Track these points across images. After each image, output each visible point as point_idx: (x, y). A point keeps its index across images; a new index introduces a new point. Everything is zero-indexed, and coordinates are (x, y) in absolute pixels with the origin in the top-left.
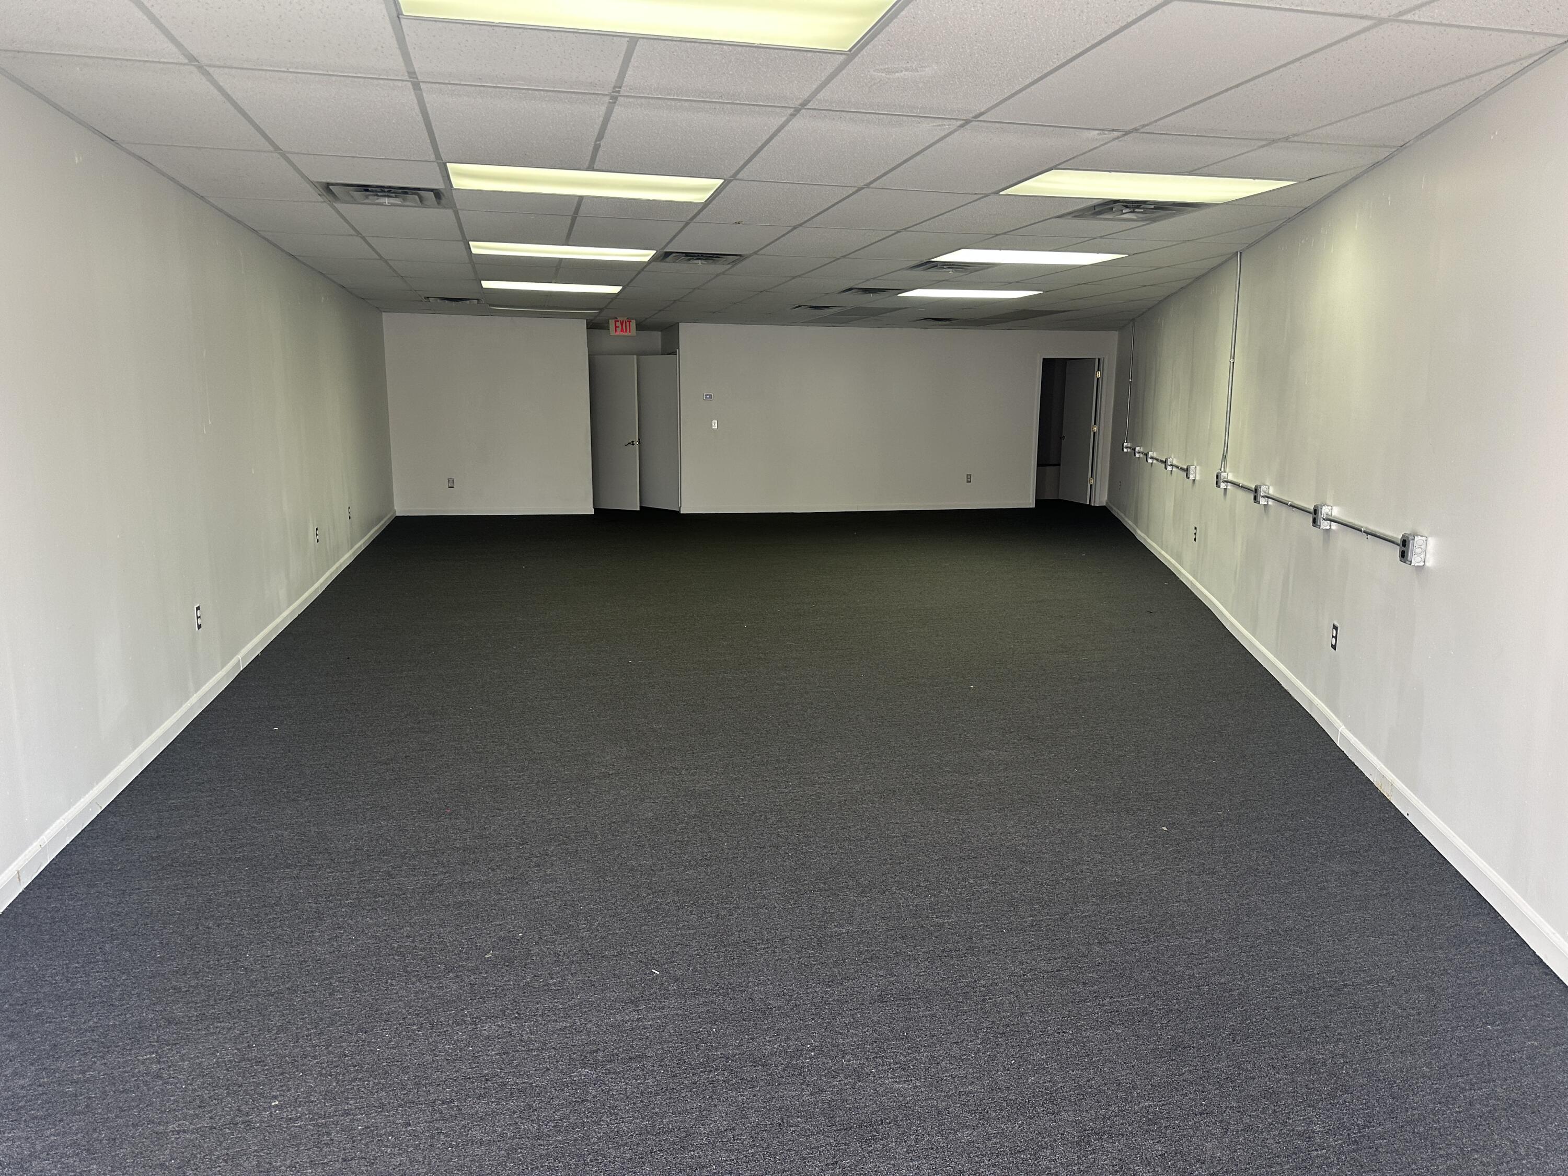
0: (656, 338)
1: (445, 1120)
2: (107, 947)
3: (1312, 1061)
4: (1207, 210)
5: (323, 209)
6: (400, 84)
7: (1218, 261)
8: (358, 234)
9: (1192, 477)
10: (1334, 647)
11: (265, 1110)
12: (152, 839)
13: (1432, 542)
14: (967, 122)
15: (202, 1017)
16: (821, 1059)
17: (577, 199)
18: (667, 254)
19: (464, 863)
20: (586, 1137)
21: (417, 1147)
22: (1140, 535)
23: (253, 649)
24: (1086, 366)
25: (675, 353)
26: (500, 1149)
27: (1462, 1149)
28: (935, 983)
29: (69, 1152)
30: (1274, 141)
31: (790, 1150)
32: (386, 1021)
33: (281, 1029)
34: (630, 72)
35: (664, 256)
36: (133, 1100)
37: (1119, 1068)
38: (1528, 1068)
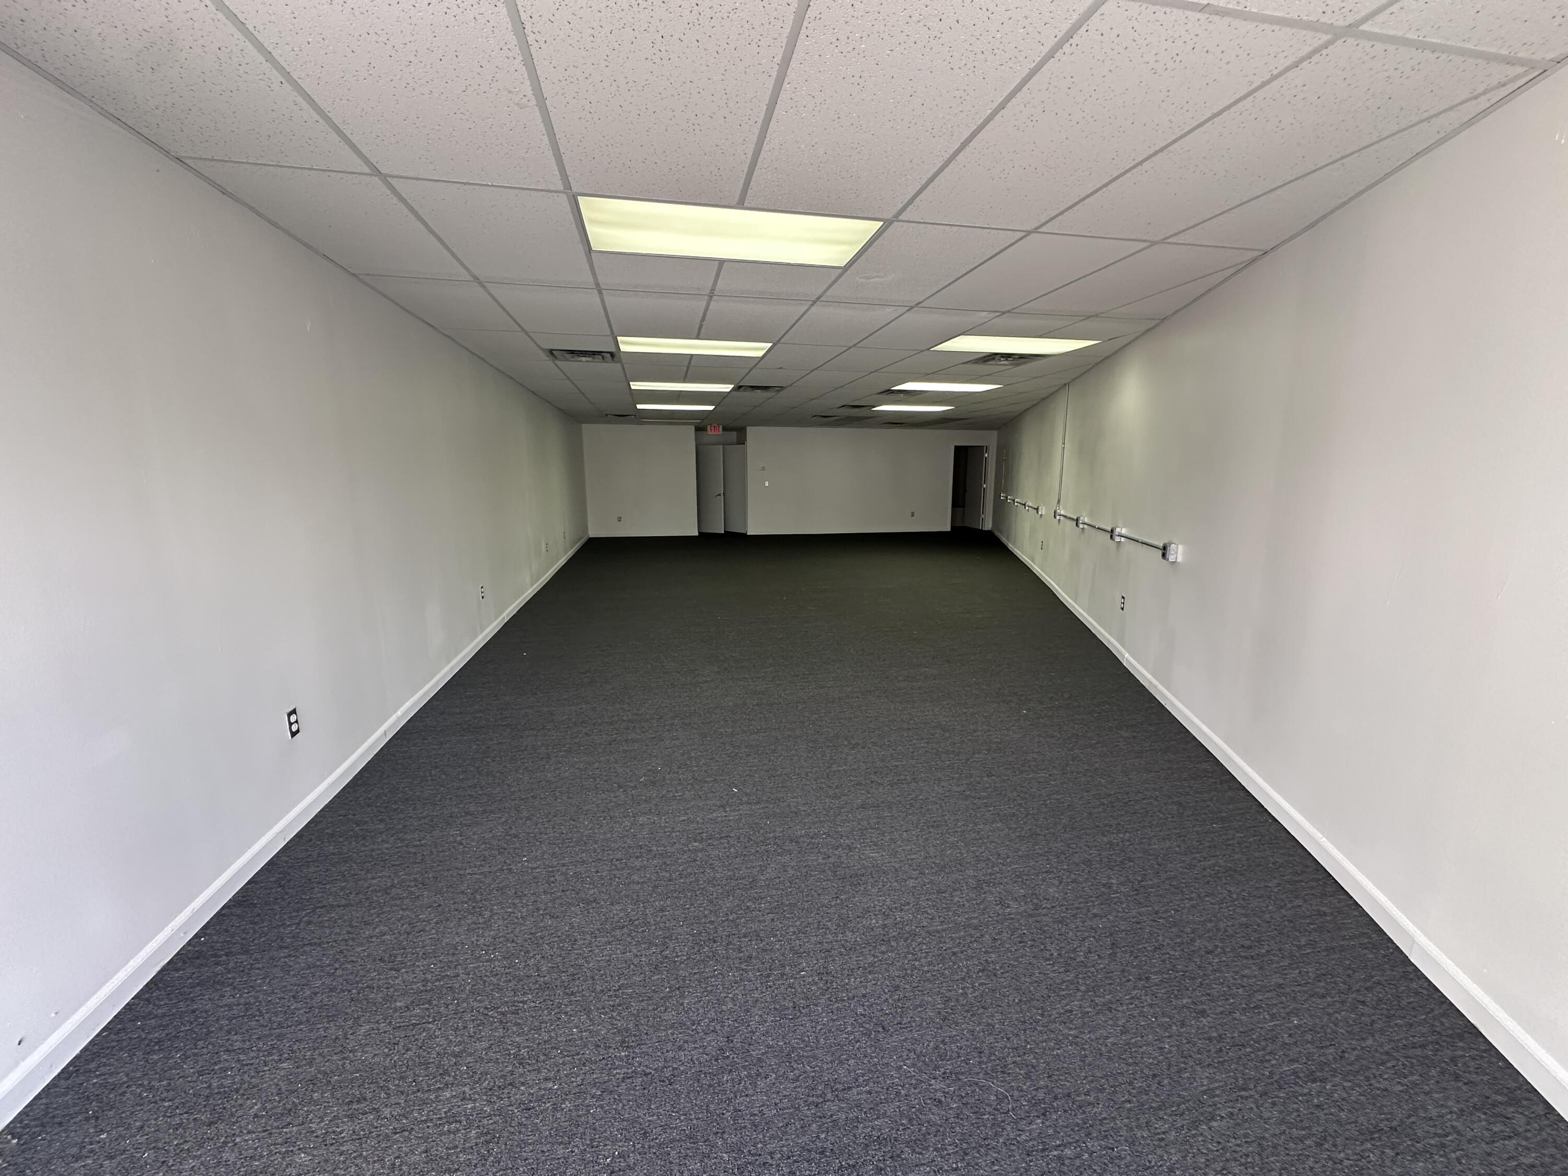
0: (733, 435)
1: (618, 870)
2: (433, 772)
3: (1111, 843)
4: (1049, 359)
5: (548, 364)
6: (590, 291)
7: (1054, 389)
8: (569, 379)
9: (1040, 513)
10: (1122, 609)
11: (519, 862)
12: (457, 714)
13: (1181, 548)
14: (912, 308)
15: (485, 811)
16: (829, 839)
17: (689, 356)
18: (740, 387)
19: (628, 729)
20: (697, 880)
21: (603, 884)
22: (1011, 546)
23: (513, 610)
24: (979, 450)
25: (744, 444)
26: (649, 886)
27: (1199, 895)
28: (893, 798)
29: (412, 884)
30: (1090, 317)
31: (811, 890)
32: (586, 814)
33: (528, 818)
34: (719, 281)
35: (738, 388)
36: (447, 856)
37: (998, 846)
38: (1237, 850)
